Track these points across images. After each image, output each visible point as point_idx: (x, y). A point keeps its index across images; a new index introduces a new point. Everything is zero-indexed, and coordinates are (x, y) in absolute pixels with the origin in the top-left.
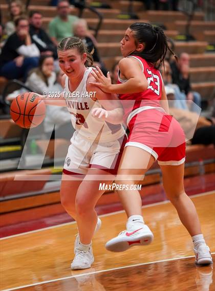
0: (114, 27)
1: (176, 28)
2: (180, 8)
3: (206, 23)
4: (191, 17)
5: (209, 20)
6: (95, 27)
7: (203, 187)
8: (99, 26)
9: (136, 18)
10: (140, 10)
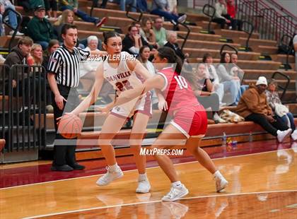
0: (197, 38)
1: (240, 42)
2: (243, 29)
3: (260, 40)
4: (250, 35)
5: (262, 38)
6: (184, 37)
7: (251, 150)
8: (187, 36)
9: (213, 33)
10: (215, 28)
